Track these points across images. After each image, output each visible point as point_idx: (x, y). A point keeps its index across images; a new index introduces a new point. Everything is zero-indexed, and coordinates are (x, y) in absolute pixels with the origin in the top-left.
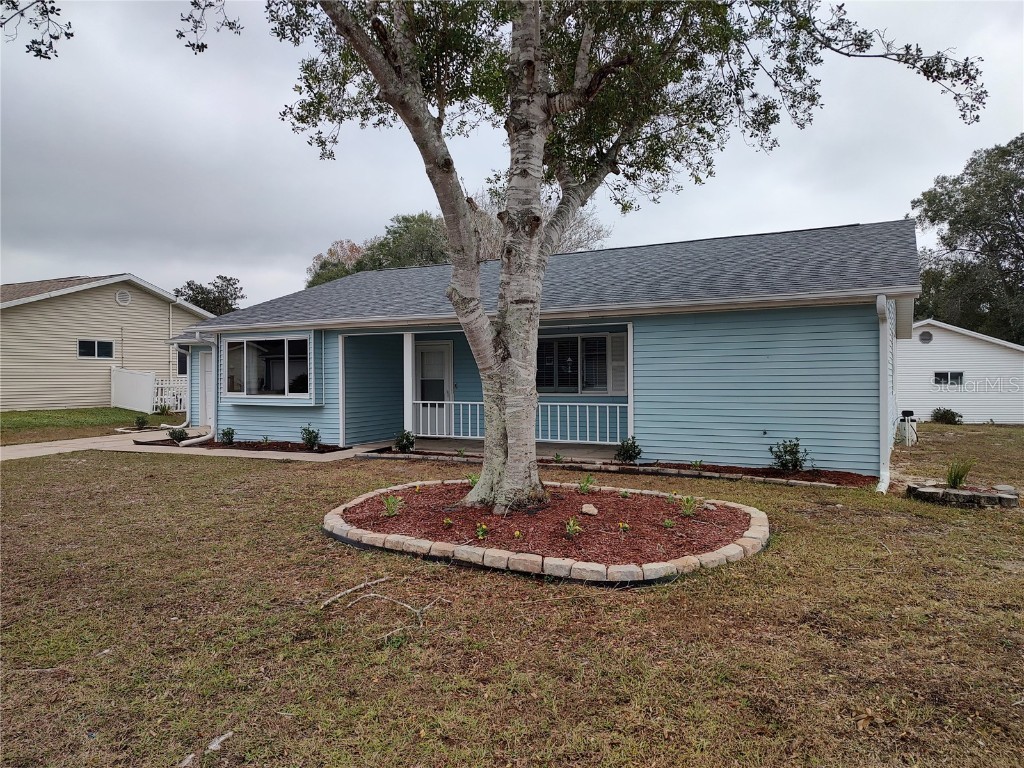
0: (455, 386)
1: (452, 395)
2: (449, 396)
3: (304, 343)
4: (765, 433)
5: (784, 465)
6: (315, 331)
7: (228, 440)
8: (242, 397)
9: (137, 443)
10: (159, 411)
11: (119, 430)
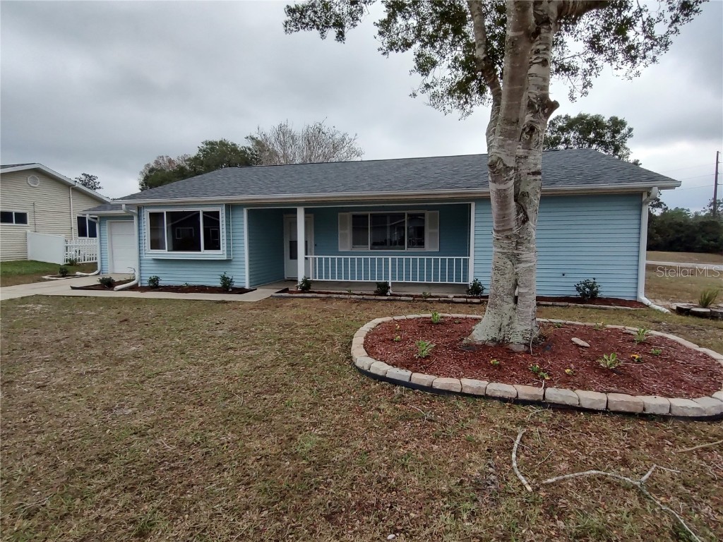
0: (316, 245)
1: (313, 251)
2: (311, 252)
3: (217, 214)
4: (564, 275)
5: (584, 295)
6: (226, 205)
7: (154, 286)
8: (165, 253)
9: (73, 288)
10: (68, 263)
11: (46, 277)
